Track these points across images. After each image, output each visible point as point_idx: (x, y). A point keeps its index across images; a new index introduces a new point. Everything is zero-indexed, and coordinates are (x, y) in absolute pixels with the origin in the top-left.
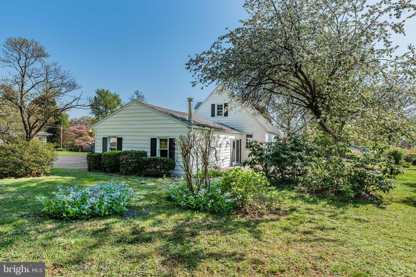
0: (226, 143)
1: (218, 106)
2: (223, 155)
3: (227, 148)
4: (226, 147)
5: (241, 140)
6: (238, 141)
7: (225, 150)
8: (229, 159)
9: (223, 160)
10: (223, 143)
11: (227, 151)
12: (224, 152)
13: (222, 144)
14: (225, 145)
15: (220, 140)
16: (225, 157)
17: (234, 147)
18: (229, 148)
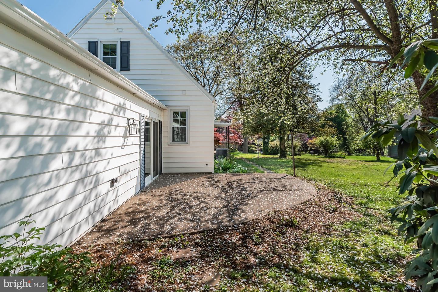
0: (124, 123)
1: (105, 47)
2: (114, 163)
3: (129, 141)
4: (125, 136)
5: (161, 122)
6: (155, 124)
7: (123, 147)
8: (136, 173)
9: (114, 182)
10: (114, 123)
11: (127, 150)
12: (118, 152)
13: (109, 124)
14: (121, 131)
15: (100, 108)
16: (123, 169)
17: (147, 140)
18: (136, 140)
